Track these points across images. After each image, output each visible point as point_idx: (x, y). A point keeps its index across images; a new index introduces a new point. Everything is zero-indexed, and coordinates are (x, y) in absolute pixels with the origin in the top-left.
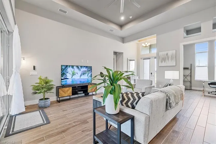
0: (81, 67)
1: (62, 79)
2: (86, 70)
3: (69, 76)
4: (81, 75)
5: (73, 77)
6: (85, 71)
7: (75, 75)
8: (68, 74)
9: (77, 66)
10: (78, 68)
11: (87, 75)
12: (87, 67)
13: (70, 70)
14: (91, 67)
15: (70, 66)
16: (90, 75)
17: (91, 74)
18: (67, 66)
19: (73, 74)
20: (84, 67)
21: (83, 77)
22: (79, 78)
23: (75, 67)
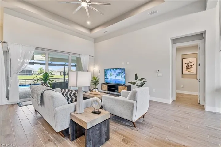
0: (116, 69)
1: (105, 78)
2: (120, 71)
3: (108, 76)
4: (116, 76)
5: (111, 78)
6: (119, 73)
7: (112, 76)
8: (108, 75)
9: (113, 69)
10: (114, 70)
11: (120, 76)
12: (120, 69)
13: (109, 72)
14: (124, 69)
15: (109, 69)
16: (123, 76)
17: (125, 76)
18: (107, 69)
19: (111, 75)
20: (118, 69)
21: (117, 78)
22: (114, 78)
23: (112, 70)
